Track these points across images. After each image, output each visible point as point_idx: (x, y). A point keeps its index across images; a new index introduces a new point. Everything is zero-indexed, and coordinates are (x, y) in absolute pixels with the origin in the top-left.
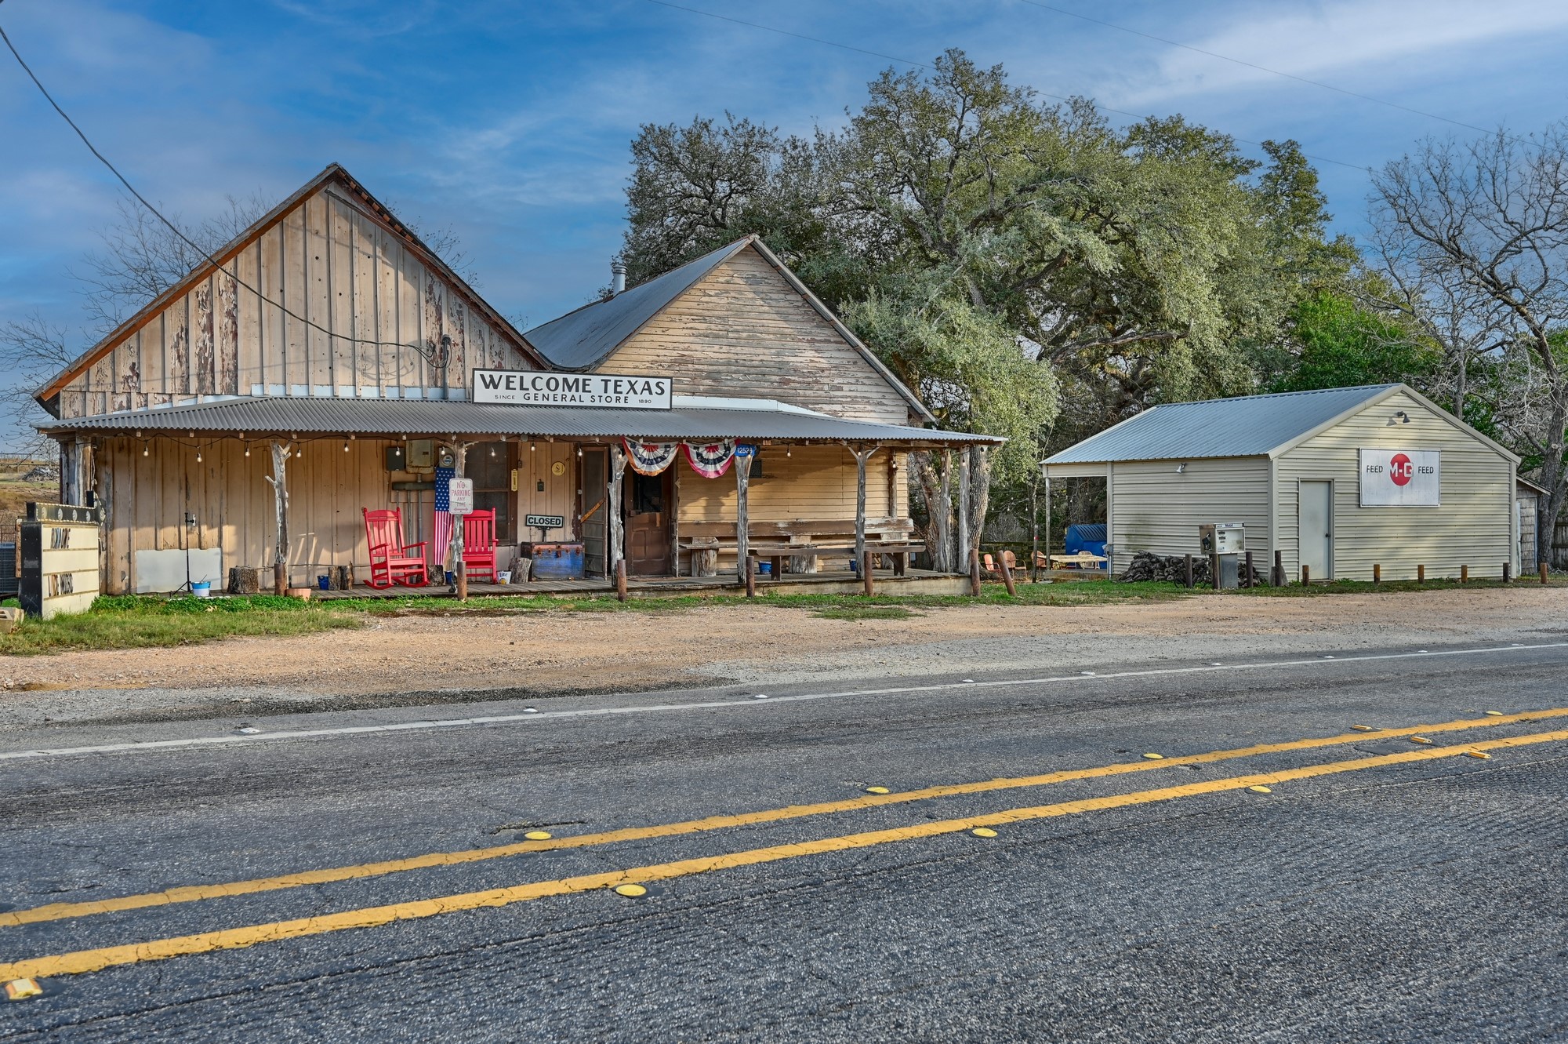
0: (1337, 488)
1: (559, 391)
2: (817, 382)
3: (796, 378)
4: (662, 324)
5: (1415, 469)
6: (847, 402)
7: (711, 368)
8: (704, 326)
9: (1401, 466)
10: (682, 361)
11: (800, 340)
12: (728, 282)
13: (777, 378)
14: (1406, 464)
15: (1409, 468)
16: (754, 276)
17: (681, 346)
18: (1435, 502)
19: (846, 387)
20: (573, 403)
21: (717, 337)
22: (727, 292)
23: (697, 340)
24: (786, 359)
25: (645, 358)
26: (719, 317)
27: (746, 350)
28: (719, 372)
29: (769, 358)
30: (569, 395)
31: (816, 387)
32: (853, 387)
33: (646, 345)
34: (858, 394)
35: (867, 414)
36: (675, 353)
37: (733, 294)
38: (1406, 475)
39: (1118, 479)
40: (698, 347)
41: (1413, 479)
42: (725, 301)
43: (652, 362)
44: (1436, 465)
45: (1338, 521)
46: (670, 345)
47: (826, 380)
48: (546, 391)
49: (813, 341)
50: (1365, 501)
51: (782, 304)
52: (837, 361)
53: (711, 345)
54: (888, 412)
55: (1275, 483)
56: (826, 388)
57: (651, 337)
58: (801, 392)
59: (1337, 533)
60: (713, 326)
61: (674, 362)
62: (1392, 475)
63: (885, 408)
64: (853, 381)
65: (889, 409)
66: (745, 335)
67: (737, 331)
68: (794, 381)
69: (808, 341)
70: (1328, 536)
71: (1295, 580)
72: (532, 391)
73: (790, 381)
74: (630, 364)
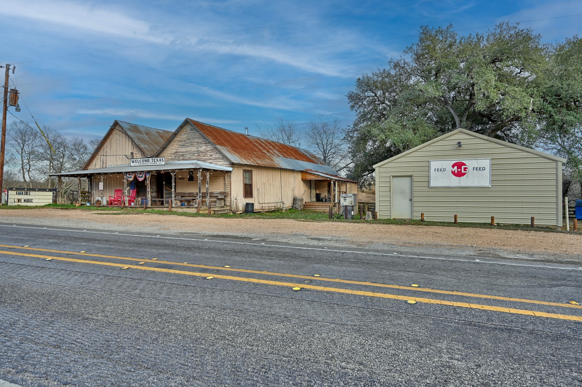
0: (415, 179)
1: (144, 162)
2: (206, 154)
3: (201, 154)
4: (173, 144)
5: (469, 169)
6: (214, 159)
7: (182, 153)
8: (181, 143)
9: (459, 168)
10: (176, 153)
11: (202, 144)
12: (186, 131)
13: (197, 154)
14: (463, 167)
15: (465, 168)
16: (192, 129)
17: (176, 149)
19: (213, 155)
20: (147, 165)
21: (184, 145)
22: (186, 134)
23: (180, 147)
24: (199, 149)
25: (169, 153)
26: (184, 140)
27: (190, 148)
28: (184, 154)
29: (195, 149)
30: (146, 163)
31: (206, 156)
32: (216, 155)
33: (169, 149)
34: (217, 157)
35: (219, 162)
36: (175, 151)
37: (187, 134)
38: (463, 172)
40: (179, 149)
42: (186, 136)
43: (170, 153)
45: (417, 194)
46: (174, 149)
47: (209, 154)
48: (142, 163)
49: (205, 143)
51: (198, 135)
52: (211, 148)
53: (182, 148)
54: (225, 161)
55: (377, 178)
56: (209, 156)
57: (170, 148)
58: (203, 158)
59: (415, 199)
60: (183, 143)
61: (175, 153)
62: (453, 172)
63: (224, 160)
64: (215, 153)
65: (225, 160)
66: (190, 144)
67: (188, 143)
68: (201, 155)
69: (204, 144)
70: (411, 200)
72: (140, 163)
73: (200, 155)
74: (166, 155)
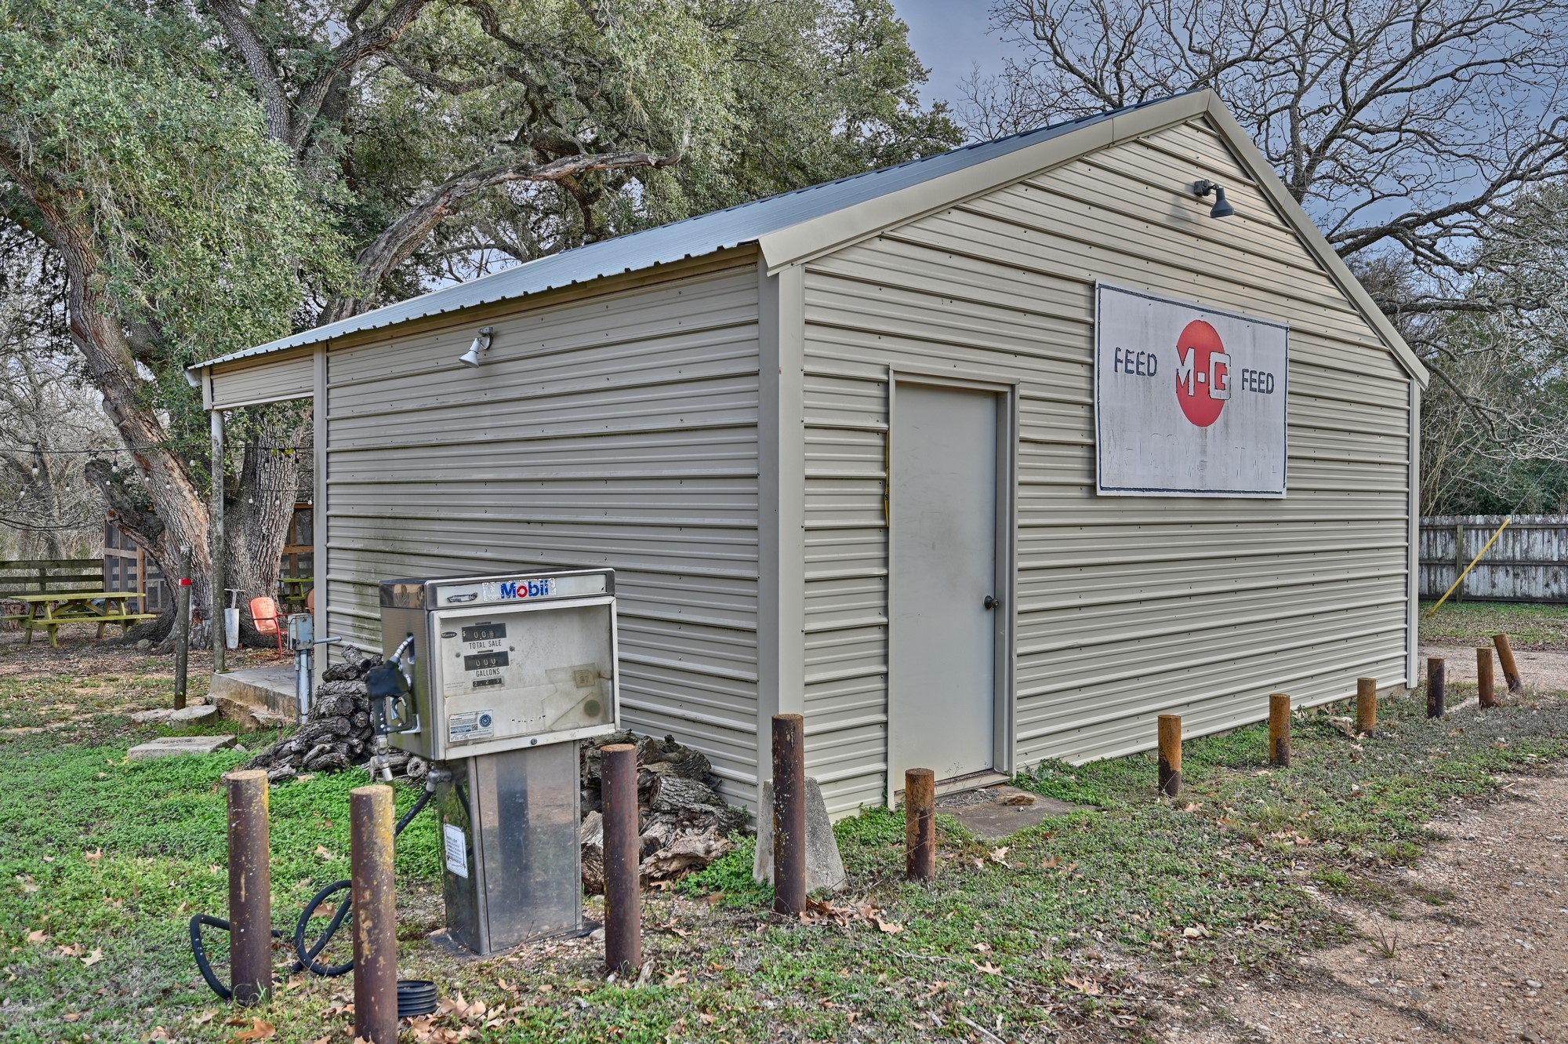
0: (1029, 419)
5: (1234, 377)
9: (1202, 363)
14: (1215, 357)
15: (1221, 368)
18: (1276, 483)
38: (1212, 393)
39: (344, 402)
41: (1231, 410)
44: (1277, 368)
45: (1027, 549)
50: (1108, 476)
55: (789, 380)
59: (1025, 597)
62: (1181, 389)
70: (991, 604)
71: (873, 800)
